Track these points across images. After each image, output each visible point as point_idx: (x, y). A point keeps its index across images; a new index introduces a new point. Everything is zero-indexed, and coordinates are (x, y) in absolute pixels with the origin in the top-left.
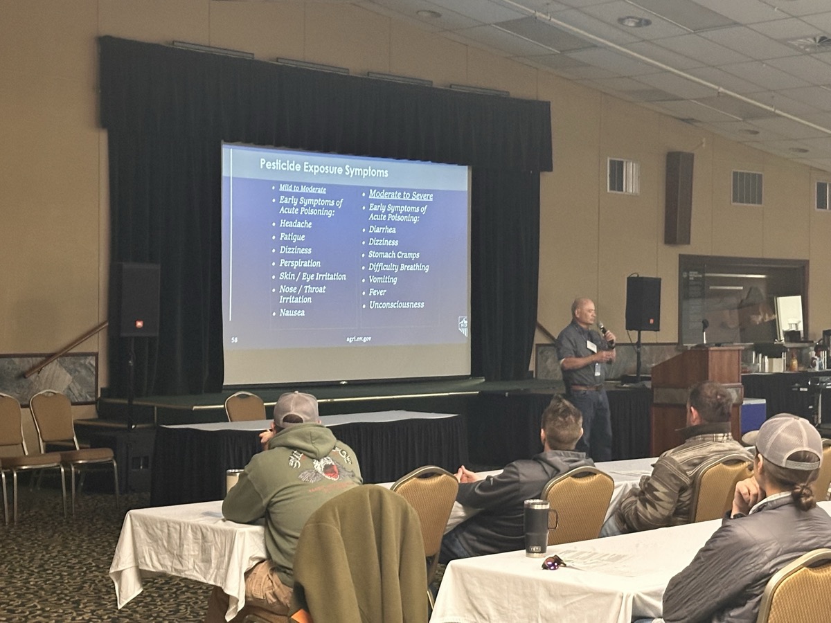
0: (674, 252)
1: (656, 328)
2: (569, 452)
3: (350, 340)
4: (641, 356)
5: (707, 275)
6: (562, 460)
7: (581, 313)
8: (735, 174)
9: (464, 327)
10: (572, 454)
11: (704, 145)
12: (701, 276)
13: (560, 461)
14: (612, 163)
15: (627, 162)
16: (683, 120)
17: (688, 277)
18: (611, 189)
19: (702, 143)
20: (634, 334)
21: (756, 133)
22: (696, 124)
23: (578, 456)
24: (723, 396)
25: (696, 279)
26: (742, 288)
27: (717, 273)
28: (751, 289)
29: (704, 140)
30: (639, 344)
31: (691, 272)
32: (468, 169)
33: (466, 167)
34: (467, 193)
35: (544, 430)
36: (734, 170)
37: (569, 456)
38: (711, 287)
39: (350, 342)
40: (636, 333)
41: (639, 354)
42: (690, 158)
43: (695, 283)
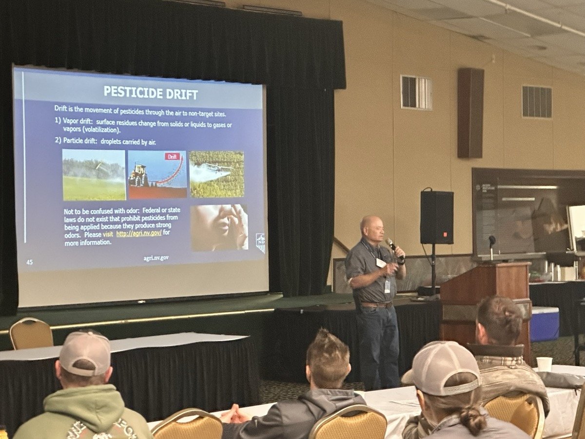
0: (466, 167)
1: (450, 241)
2: (336, 390)
3: (147, 259)
4: (436, 268)
5: (499, 187)
6: (328, 399)
7: (370, 231)
8: (525, 89)
9: (261, 244)
10: (339, 392)
11: (494, 61)
12: (493, 188)
13: (326, 400)
14: (405, 79)
15: (419, 79)
16: (474, 37)
17: (481, 189)
18: (405, 105)
19: (492, 59)
20: (429, 247)
21: (544, 48)
22: (486, 41)
23: (347, 394)
24: (512, 312)
25: (489, 191)
26: (533, 199)
27: (509, 185)
28: (542, 200)
29: (494, 56)
30: (433, 257)
31: (483, 185)
32: (263, 87)
33: (261, 86)
34: (262, 111)
35: (310, 367)
36: (524, 85)
37: (337, 395)
38: (504, 199)
39: (148, 261)
40: (431, 246)
41: (433, 266)
42: (480, 74)
43: (488, 195)
